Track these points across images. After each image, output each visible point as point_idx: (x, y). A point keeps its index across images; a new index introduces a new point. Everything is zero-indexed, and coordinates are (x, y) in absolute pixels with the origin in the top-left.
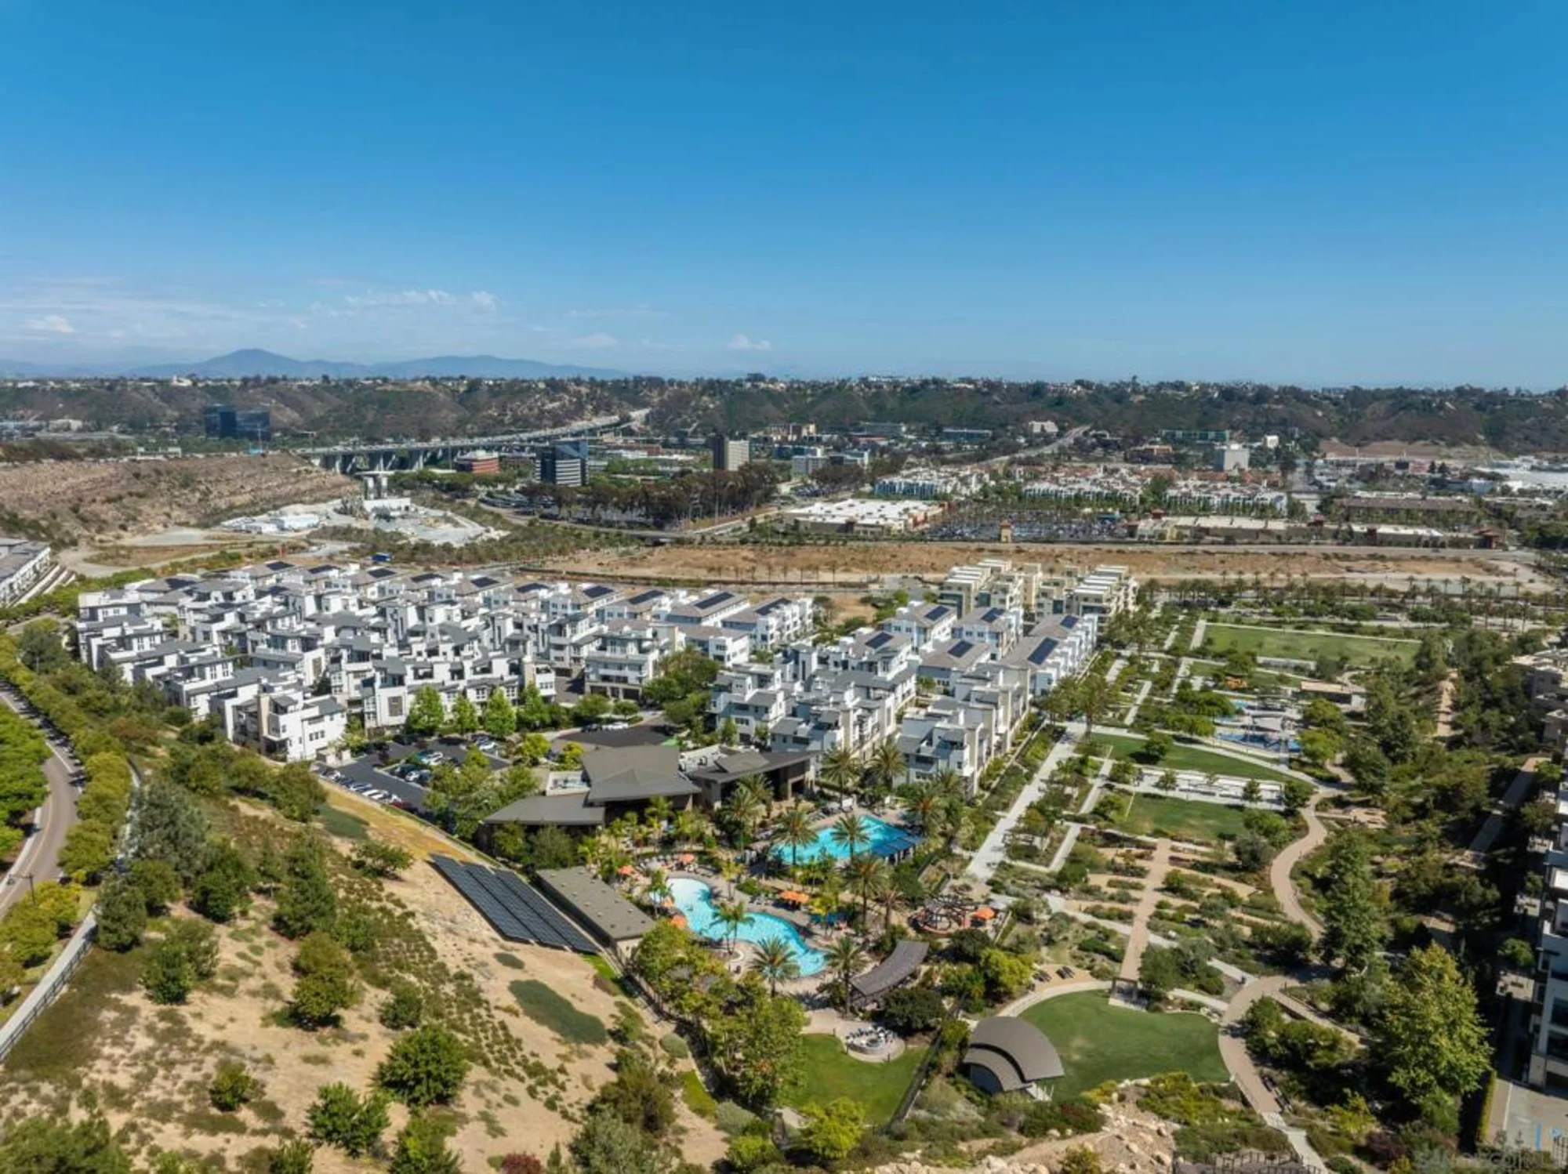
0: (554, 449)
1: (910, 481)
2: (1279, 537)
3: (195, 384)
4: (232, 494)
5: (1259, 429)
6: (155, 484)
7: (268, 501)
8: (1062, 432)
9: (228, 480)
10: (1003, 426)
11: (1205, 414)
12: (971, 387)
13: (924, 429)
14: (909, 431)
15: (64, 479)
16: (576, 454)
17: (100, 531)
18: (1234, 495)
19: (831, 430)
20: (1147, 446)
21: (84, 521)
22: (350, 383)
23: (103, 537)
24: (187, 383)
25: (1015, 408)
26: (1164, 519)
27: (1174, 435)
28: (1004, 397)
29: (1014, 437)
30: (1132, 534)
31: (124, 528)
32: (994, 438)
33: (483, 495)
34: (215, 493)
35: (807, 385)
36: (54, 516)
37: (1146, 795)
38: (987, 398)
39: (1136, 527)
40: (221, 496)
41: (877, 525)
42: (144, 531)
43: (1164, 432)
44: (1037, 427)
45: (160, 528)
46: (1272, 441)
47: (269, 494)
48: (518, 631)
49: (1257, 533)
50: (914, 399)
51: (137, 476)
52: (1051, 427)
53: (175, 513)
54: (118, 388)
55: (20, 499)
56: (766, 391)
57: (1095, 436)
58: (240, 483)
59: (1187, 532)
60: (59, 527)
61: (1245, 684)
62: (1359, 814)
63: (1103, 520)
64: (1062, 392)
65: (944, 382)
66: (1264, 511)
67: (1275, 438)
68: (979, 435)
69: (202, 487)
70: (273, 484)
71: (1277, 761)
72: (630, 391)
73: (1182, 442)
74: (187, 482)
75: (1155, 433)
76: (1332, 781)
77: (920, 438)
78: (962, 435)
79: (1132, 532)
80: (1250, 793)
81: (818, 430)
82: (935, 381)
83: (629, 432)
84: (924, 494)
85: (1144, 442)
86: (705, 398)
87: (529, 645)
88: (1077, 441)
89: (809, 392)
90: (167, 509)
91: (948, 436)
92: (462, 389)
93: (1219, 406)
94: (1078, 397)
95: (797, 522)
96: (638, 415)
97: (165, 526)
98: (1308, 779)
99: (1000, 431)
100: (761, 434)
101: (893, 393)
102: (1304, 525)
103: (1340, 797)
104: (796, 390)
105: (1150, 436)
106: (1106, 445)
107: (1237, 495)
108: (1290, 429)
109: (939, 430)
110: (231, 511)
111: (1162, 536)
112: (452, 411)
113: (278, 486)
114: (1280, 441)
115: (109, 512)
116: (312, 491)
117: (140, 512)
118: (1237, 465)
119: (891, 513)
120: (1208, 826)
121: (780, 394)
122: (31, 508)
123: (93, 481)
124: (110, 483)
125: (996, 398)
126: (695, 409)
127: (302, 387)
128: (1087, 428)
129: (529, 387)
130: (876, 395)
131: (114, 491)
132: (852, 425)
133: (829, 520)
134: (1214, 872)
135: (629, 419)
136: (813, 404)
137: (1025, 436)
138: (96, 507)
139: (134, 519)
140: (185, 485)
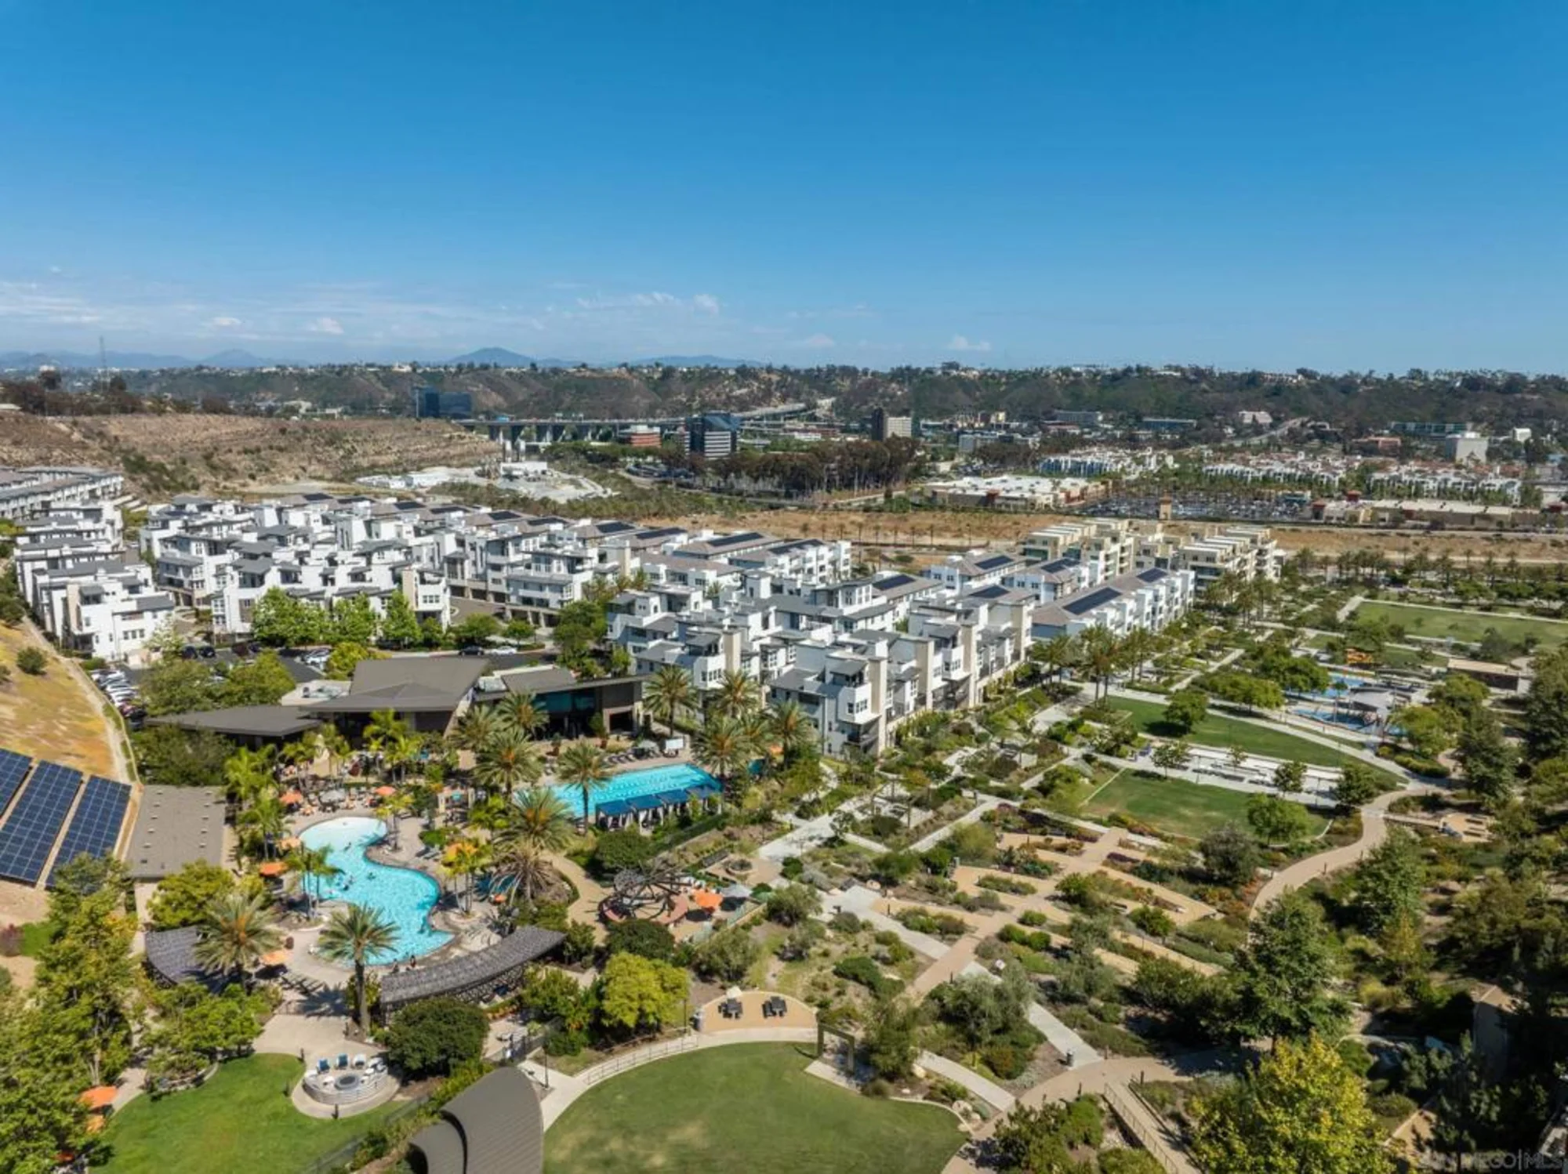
0: (703, 420)
1: (1078, 459)
2: (1500, 523)
3: (414, 370)
4: (378, 453)
5: (1507, 422)
6: (299, 440)
7: (413, 463)
8: (1277, 421)
9: (375, 441)
10: (1210, 416)
11: (1444, 405)
12: (1178, 374)
13: (1122, 418)
14: (1105, 421)
15: (206, 429)
16: (726, 426)
17: (227, 478)
18: (1454, 480)
19: (1022, 419)
20: (1373, 438)
21: (214, 468)
22: (556, 371)
23: (228, 484)
24: (407, 369)
25: (1225, 397)
26: (1361, 502)
27: (1404, 427)
28: (1212, 385)
29: (1221, 427)
30: (1317, 516)
31: (253, 477)
32: (1198, 428)
33: (630, 466)
34: (360, 452)
35: (1002, 373)
36: (184, 462)
37: (1142, 774)
38: (1194, 387)
39: (1323, 507)
40: (365, 454)
41: (1022, 498)
42: (273, 481)
43: (1393, 424)
44: (1248, 417)
45: (291, 480)
46: (1523, 434)
47: (415, 456)
48: (460, 550)
49: (1473, 518)
50: (1114, 388)
51: (283, 431)
52: (1264, 418)
53: (311, 468)
54: (346, 373)
55: (155, 445)
56: (958, 378)
57: (1312, 427)
58: (387, 444)
59: (1387, 516)
60: (185, 472)
61: (1369, 660)
62: (1456, 822)
63: (1290, 503)
64: (1281, 381)
65: (1147, 369)
66: (1487, 497)
67: (1527, 431)
68: (1182, 424)
69: (348, 446)
70: (422, 446)
71: (1362, 746)
72: (820, 380)
73: (1414, 435)
74: (334, 440)
75: (1384, 426)
76: (1436, 775)
77: (1116, 428)
78: (1163, 424)
79: (1318, 512)
80: (1287, 779)
81: (1009, 418)
82: (1139, 369)
83: (813, 418)
84: (1093, 472)
85: (1369, 434)
86: (894, 385)
87: (467, 564)
88: (1291, 431)
89: (1004, 380)
90: (304, 464)
91: (1148, 426)
92: (656, 376)
93: (1462, 397)
94: (1298, 387)
95: (935, 493)
96: (826, 403)
97: (297, 478)
98: (1399, 770)
99: (1205, 421)
100: (948, 421)
101: (1093, 381)
102: (1536, 512)
103: (1435, 797)
104: (989, 379)
105: (1375, 428)
106: (1323, 436)
107: (1457, 480)
108: (1547, 423)
109: (1138, 418)
110: (372, 469)
111: (1354, 518)
112: (644, 397)
113: (428, 449)
114: (1534, 435)
115: (243, 463)
116: (461, 456)
117: (274, 464)
118: (1471, 456)
119: (1042, 489)
120: (1207, 819)
121: (972, 382)
122: (163, 454)
123: (237, 433)
124: (253, 436)
125: (1204, 385)
126: (883, 396)
127: (510, 374)
128: (1306, 419)
129: (719, 373)
130: (1075, 383)
131: (254, 443)
132: (1044, 414)
133: (970, 492)
134: (1161, 881)
135: (815, 406)
136: (1005, 392)
137: (1233, 426)
138: (230, 457)
139: (267, 470)
140: (330, 443)
